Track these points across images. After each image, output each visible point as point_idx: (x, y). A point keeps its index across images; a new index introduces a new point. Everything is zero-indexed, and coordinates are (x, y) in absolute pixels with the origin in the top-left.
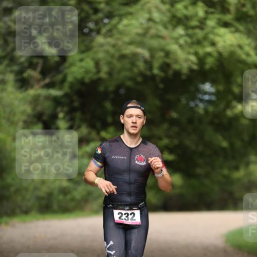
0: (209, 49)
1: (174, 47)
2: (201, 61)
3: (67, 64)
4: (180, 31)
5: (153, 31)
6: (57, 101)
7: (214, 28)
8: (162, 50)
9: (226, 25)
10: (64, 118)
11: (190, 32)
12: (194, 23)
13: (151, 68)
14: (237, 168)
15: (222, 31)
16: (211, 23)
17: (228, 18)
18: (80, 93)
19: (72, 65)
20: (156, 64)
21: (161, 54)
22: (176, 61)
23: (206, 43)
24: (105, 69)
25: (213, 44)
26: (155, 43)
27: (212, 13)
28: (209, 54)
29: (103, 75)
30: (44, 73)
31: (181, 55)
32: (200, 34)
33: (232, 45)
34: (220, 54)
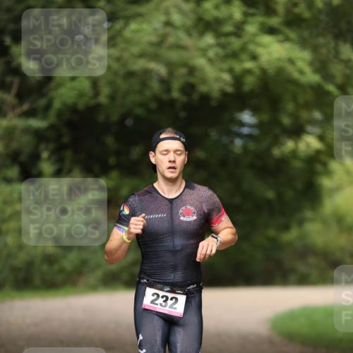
0: (249, 65)
1: (201, 62)
2: (238, 80)
3: (52, 84)
4: (209, 39)
5: (171, 40)
6: (39, 136)
7: (255, 35)
8: (185, 65)
9: (271, 31)
10: (49, 158)
11: (223, 40)
12: (228, 28)
13: (168, 90)
14: (286, 227)
15: (267, 39)
16: (251, 28)
17: (275, 21)
18: (71, 125)
19: (60, 85)
20: (176, 85)
21: (183, 71)
22: (204, 81)
23: (244, 56)
24: (105, 91)
25: (254, 57)
26: (174, 56)
27: (253, 15)
28: (249, 72)
29: (103, 99)
30: (21, 96)
31: (210, 72)
32: (236, 43)
33: (279, 59)
34: (264, 71)
